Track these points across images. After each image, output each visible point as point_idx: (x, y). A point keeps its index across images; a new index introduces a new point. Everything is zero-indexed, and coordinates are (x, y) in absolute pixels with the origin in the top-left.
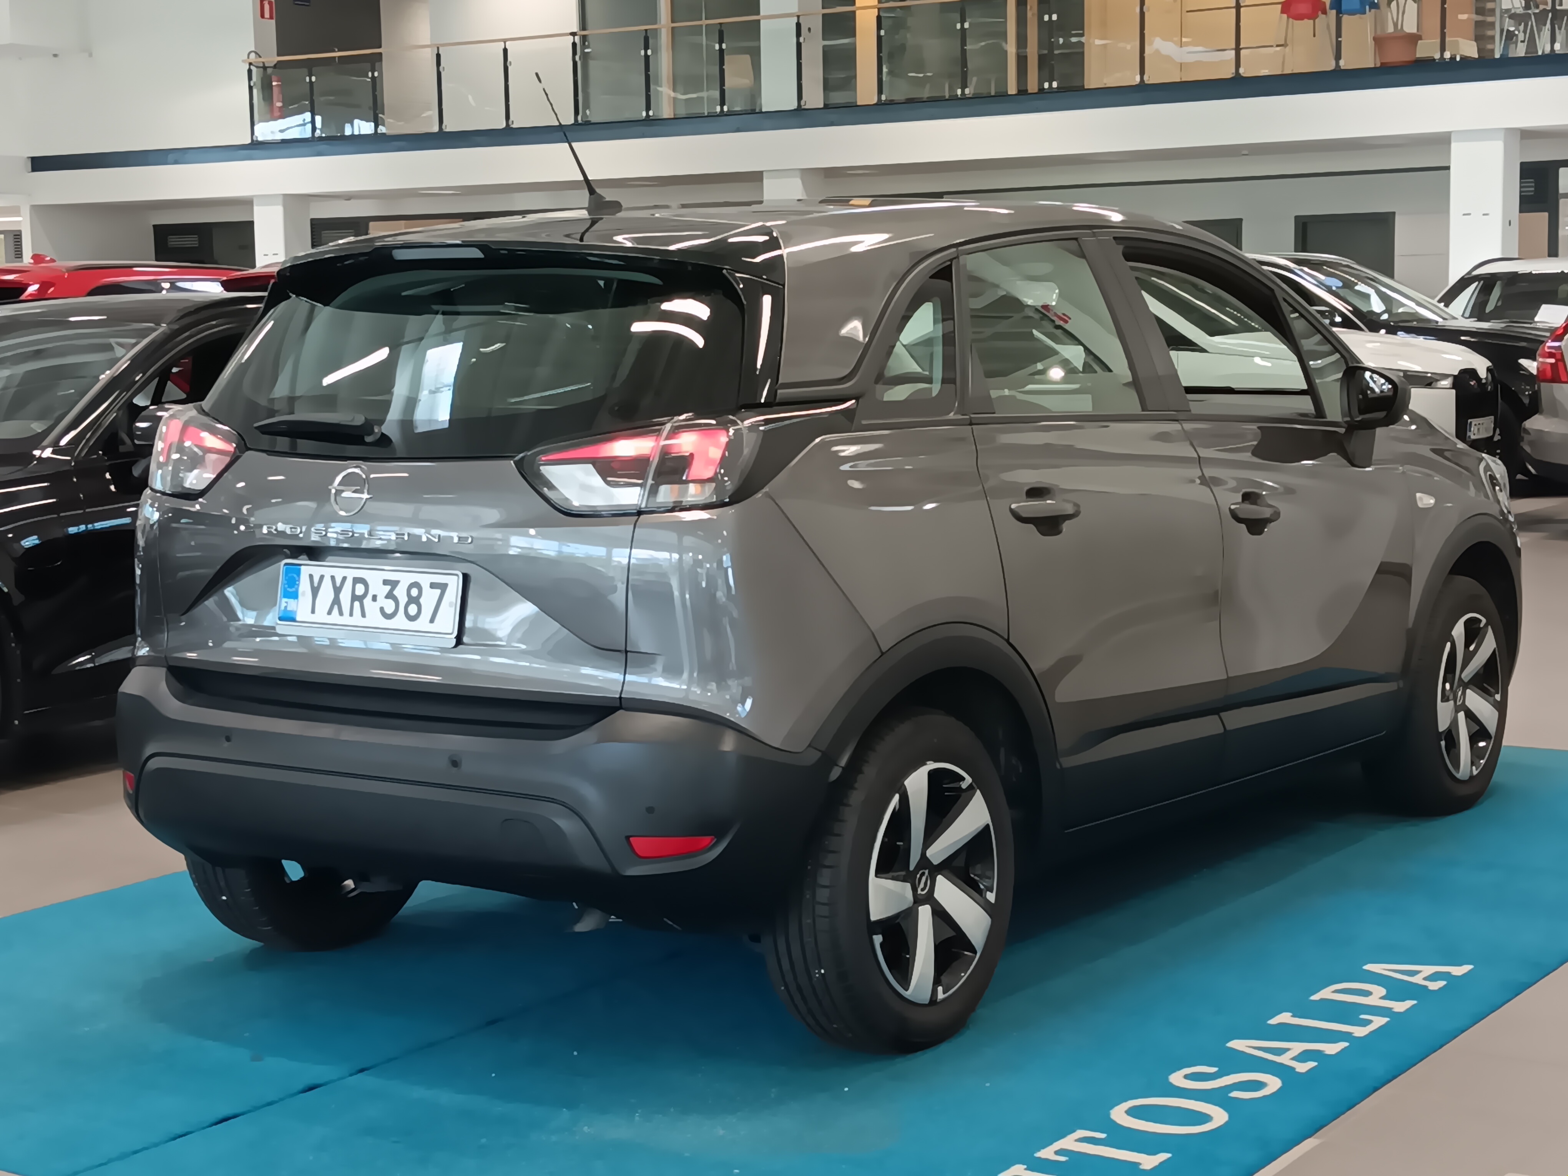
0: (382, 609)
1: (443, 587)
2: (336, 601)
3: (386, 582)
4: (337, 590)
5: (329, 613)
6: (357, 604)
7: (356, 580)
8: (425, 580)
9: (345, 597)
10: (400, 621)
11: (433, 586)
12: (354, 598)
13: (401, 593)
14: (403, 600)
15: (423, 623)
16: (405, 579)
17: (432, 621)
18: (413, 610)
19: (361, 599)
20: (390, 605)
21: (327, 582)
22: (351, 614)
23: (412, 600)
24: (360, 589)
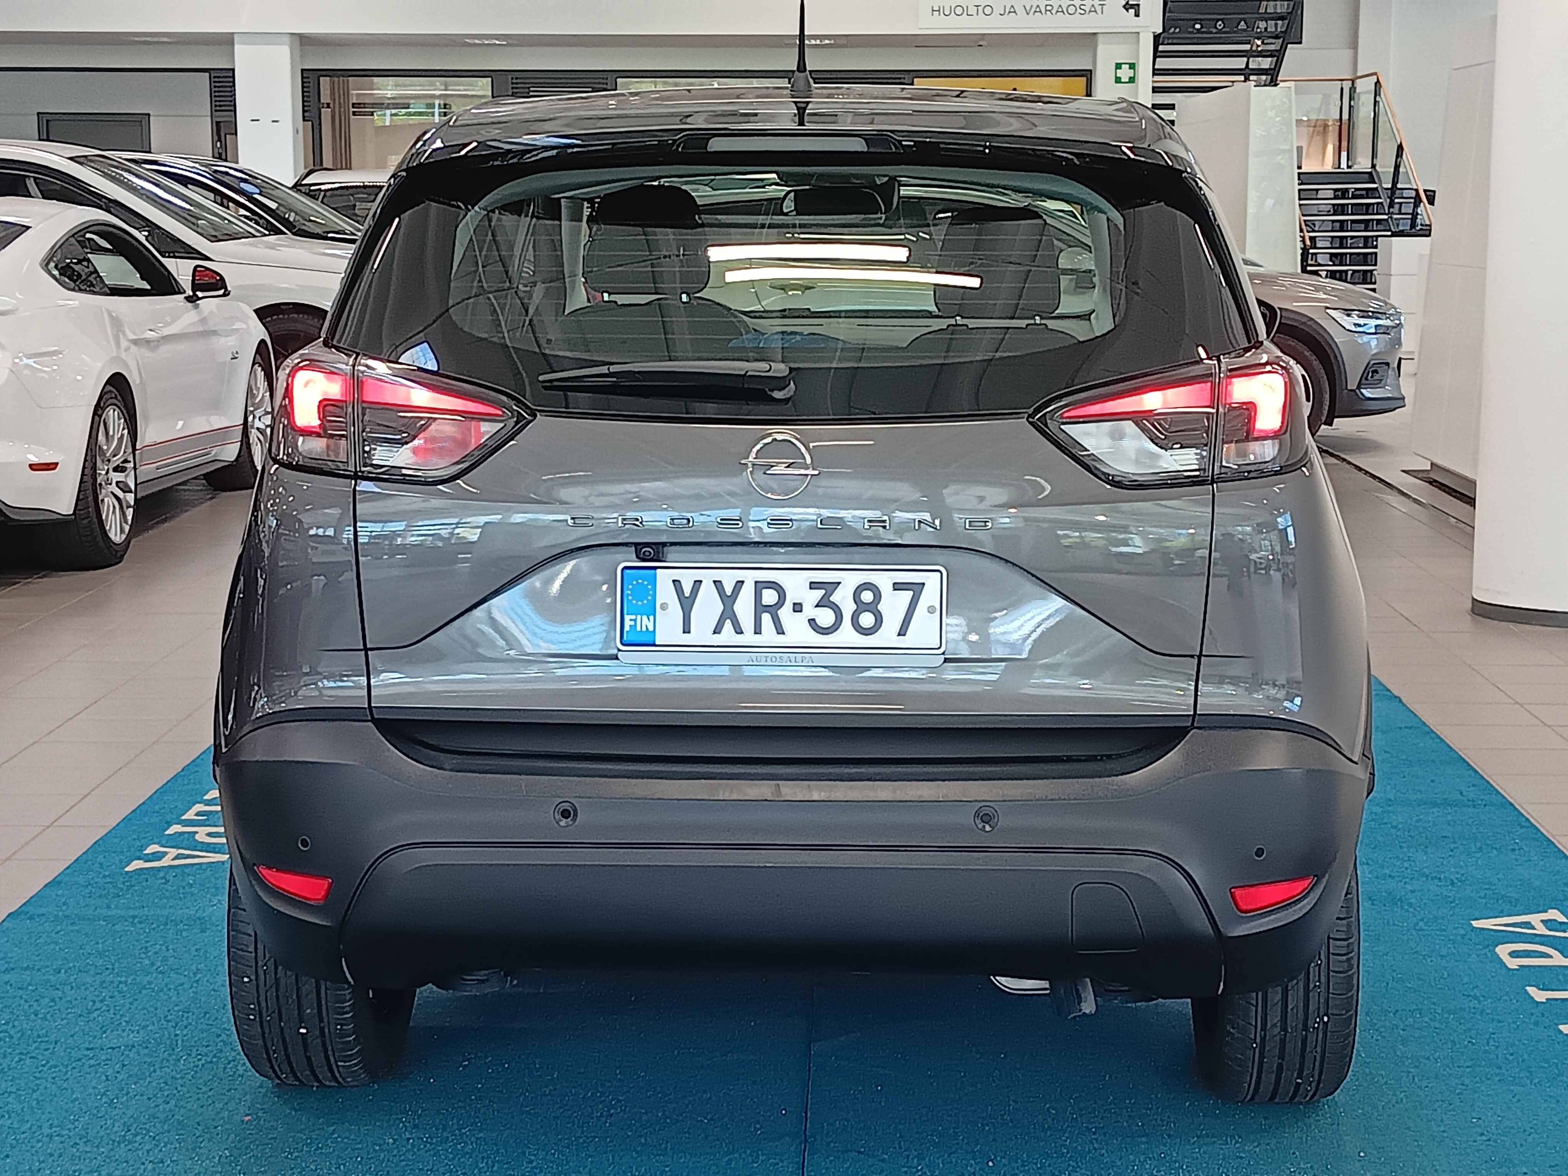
0: (812, 622)
1: (917, 589)
2: (728, 614)
3: (813, 585)
4: (728, 600)
5: (717, 631)
6: (766, 618)
7: (760, 586)
8: (884, 581)
9: (744, 607)
10: (847, 635)
11: (898, 587)
12: (760, 608)
13: (844, 598)
14: (848, 608)
15: (887, 635)
16: (850, 580)
17: (902, 633)
18: (867, 620)
19: (773, 610)
20: (826, 617)
21: (708, 591)
22: (758, 631)
23: (861, 607)
24: (769, 597)
